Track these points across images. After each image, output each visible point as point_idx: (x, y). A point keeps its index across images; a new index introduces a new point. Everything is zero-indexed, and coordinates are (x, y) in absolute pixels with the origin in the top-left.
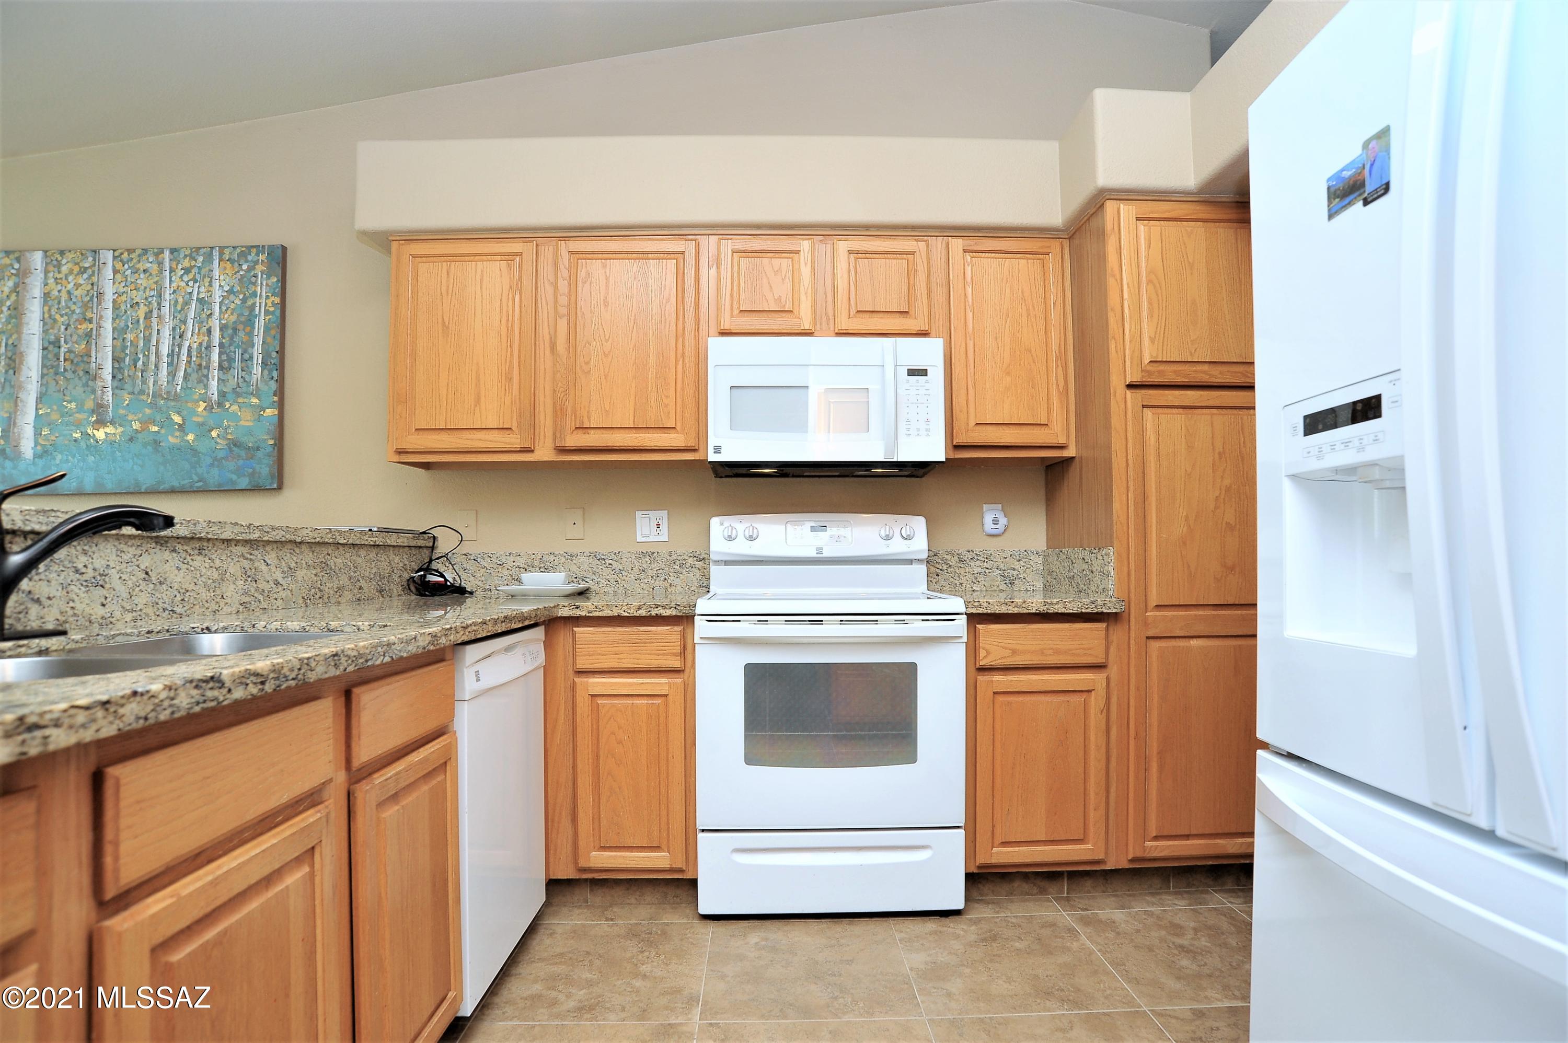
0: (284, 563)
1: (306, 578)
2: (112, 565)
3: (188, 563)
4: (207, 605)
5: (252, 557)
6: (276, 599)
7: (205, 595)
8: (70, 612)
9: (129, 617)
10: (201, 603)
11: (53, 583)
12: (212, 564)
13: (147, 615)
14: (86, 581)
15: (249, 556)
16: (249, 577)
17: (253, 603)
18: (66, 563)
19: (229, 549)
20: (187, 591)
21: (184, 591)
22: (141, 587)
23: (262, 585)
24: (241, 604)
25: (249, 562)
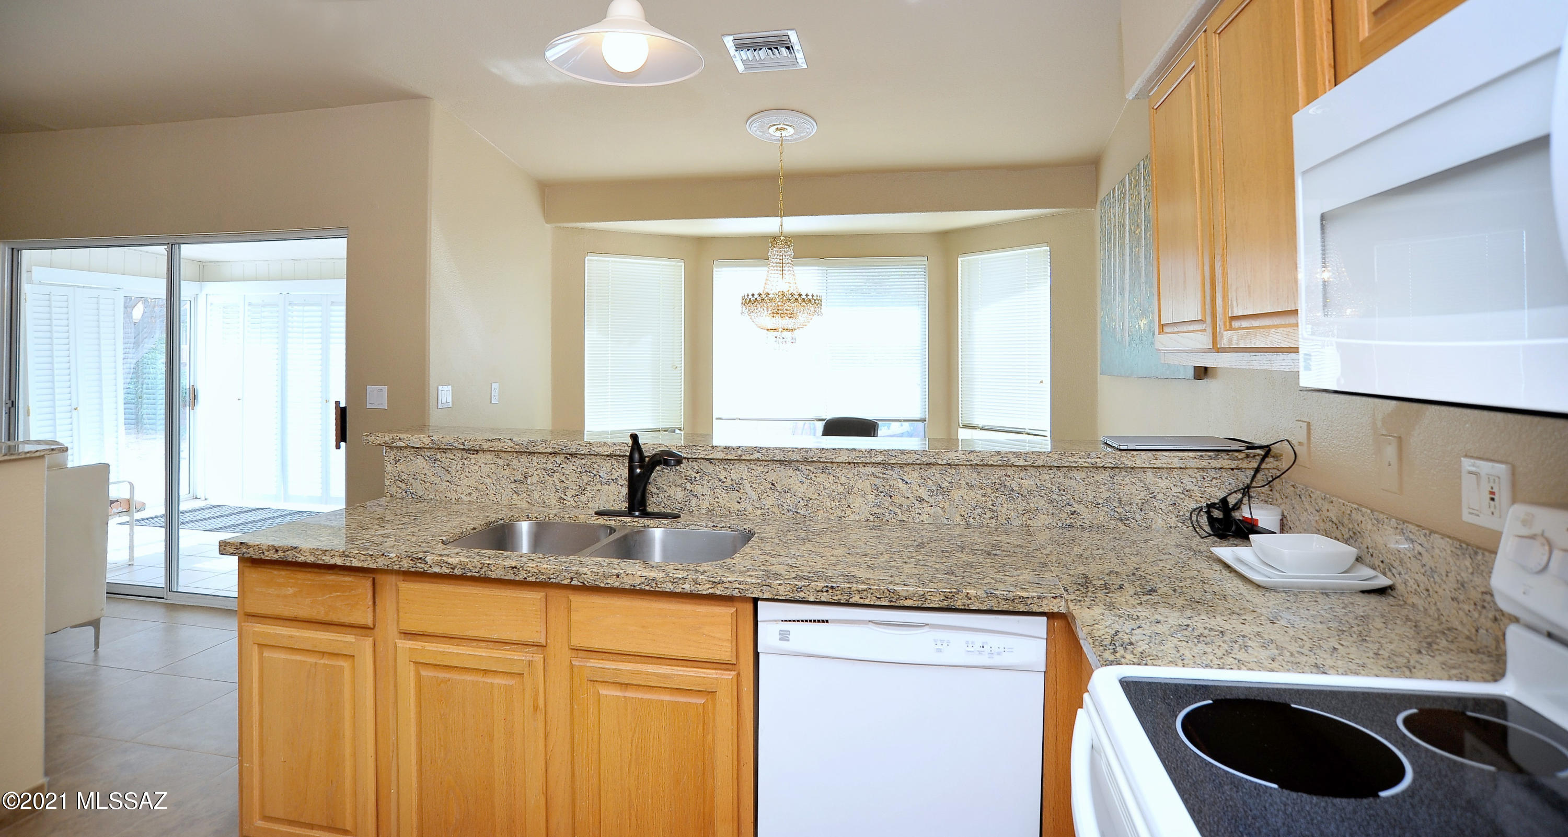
0: (930, 482)
1: (965, 497)
2: (745, 477)
3: (811, 479)
4: (831, 511)
5: (885, 476)
6: (920, 514)
7: (828, 503)
8: (716, 505)
9: (759, 512)
10: (825, 510)
11: (705, 486)
12: (837, 480)
13: (774, 513)
14: (726, 487)
15: (881, 475)
16: (881, 492)
17: (887, 514)
18: (713, 475)
19: (856, 469)
20: (811, 499)
21: (807, 499)
22: (768, 494)
23: (898, 500)
24: (872, 514)
25: (881, 480)
